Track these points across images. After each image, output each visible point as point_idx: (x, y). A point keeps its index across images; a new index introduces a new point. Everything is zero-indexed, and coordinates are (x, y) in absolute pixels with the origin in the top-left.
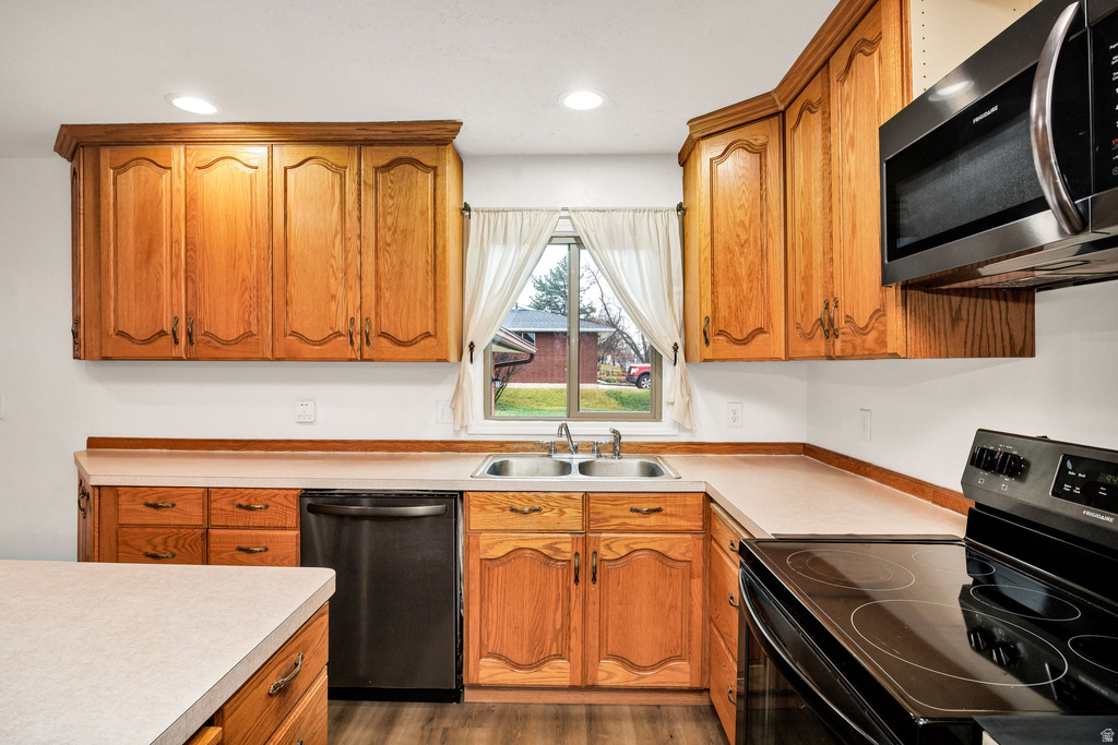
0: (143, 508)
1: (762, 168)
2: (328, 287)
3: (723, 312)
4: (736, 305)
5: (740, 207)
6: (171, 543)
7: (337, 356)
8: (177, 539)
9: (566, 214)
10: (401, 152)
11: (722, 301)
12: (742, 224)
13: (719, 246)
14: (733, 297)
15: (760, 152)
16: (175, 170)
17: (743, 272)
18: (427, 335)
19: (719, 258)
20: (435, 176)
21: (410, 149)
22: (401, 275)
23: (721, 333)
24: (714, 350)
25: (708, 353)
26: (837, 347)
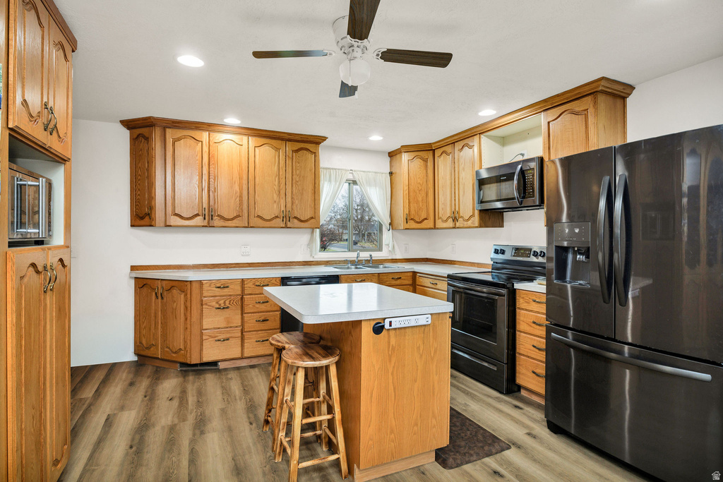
0: (215, 289)
1: (426, 166)
2: (273, 198)
3: (413, 212)
4: (417, 210)
5: (419, 178)
6: (227, 302)
7: (276, 226)
8: (230, 301)
9: (351, 172)
10: (302, 145)
11: (412, 209)
12: (419, 183)
13: (411, 190)
14: (416, 208)
15: (426, 161)
16: (204, 143)
17: (420, 199)
18: (312, 218)
19: (411, 194)
20: (315, 156)
21: (306, 144)
22: (302, 194)
23: (412, 219)
24: (409, 225)
25: (407, 226)
26: (458, 225)
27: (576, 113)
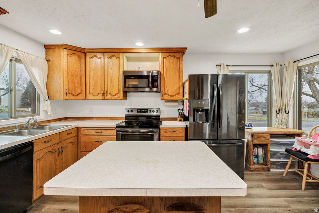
1: (80, 61)
3: (71, 89)
4: (74, 88)
5: (76, 68)
9: (17, 51)
11: (70, 86)
12: (76, 71)
13: (70, 74)
14: (74, 86)
15: (80, 58)
17: (76, 81)
19: (70, 77)
23: (70, 93)
24: (68, 97)
25: (67, 98)
26: (106, 98)
27: (176, 57)
